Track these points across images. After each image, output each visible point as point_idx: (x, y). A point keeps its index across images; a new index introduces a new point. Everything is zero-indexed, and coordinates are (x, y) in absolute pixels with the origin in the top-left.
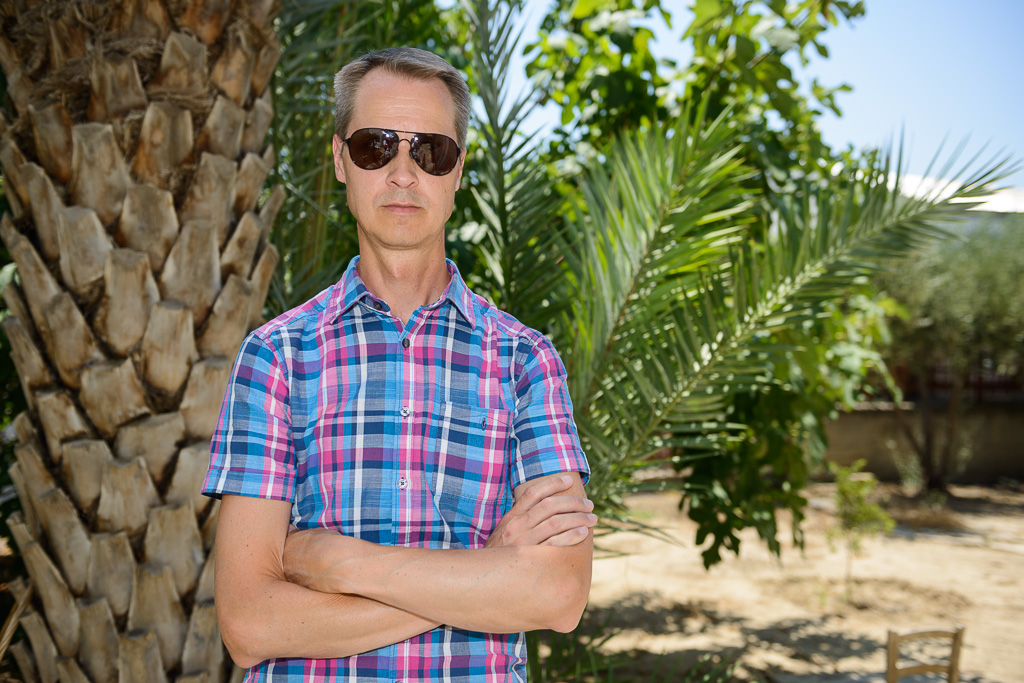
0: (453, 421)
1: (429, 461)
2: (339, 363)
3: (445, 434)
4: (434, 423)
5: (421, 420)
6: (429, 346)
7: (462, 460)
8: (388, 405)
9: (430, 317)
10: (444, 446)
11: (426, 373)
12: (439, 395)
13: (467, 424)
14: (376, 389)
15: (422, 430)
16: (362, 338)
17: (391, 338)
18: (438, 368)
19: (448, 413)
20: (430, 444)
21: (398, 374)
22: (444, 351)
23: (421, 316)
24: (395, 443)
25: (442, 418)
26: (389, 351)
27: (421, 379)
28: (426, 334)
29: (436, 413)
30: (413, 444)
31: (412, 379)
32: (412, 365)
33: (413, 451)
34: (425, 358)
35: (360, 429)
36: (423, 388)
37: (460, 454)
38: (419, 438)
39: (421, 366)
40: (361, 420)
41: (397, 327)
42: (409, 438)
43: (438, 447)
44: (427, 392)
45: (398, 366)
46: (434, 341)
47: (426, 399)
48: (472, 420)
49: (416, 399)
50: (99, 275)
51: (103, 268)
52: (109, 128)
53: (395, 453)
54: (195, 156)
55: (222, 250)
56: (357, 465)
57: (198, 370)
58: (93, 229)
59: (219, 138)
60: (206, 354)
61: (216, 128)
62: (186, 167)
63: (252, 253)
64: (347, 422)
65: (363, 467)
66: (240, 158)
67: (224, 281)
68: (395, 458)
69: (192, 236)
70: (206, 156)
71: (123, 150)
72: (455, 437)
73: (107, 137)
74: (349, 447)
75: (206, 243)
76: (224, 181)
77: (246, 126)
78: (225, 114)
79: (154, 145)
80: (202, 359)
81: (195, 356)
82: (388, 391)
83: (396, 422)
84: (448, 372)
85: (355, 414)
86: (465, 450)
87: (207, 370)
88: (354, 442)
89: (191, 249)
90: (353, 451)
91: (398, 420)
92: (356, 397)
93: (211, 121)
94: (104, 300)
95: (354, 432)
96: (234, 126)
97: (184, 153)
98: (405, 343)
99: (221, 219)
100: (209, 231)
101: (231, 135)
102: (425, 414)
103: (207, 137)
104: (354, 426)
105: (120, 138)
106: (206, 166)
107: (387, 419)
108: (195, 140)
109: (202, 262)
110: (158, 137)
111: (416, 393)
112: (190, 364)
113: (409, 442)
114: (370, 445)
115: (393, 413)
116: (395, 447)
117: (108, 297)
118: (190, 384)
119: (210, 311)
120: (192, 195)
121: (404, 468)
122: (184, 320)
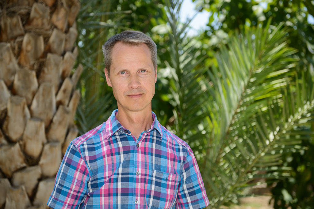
0: (156, 177)
1: (147, 193)
2: (112, 155)
3: (154, 183)
4: (149, 178)
5: (144, 177)
6: (146, 147)
7: (159, 193)
8: (131, 170)
9: (147, 135)
10: (153, 187)
11: (145, 157)
12: (150, 167)
13: (161, 179)
14: (126, 164)
15: (144, 181)
16: (120, 144)
17: (131, 143)
18: (150, 156)
19: (154, 175)
20: (148, 186)
21: (135, 158)
22: (152, 149)
23: (144, 135)
24: (134, 186)
25: (152, 176)
26: (131, 149)
27: (144, 160)
28: (145, 142)
29: (150, 174)
30: (141, 186)
31: (140, 160)
32: (140, 155)
33: (141, 189)
34: (145, 152)
35: (120, 180)
36: (144, 163)
37: (159, 191)
38: (143, 184)
39: (143, 155)
40: (120, 176)
41: (134, 139)
42: (139, 184)
43: (151, 188)
44: (146, 166)
45: (135, 155)
46: (148, 145)
47: (146, 169)
48: (163, 177)
49: (142, 168)
50: (5, 107)
51: (6, 104)
52: (9, 45)
53: (134, 190)
54: (45, 55)
55: (56, 94)
56: (118, 195)
57: (47, 147)
58: (2, 88)
59: (55, 47)
60: (50, 140)
61: (53, 42)
62: (41, 60)
63: (69, 95)
64: (115, 177)
65: (121, 196)
66: (63, 55)
67: (57, 108)
68: (134, 192)
69: (44, 90)
70: (49, 55)
71: (15, 54)
72: (157, 184)
73: (8, 49)
74: (115, 187)
75: (50, 92)
76: (57, 65)
77: (66, 40)
78: (57, 36)
79: (27, 51)
80: (48, 142)
81: (45, 141)
82: (130, 165)
83: (134, 177)
84: (154, 157)
85: (118, 174)
86: (160, 189)
87: (51, 147)
88: (117, 186)
89: (43, 95)
90: (117, 189)
91: (135, 176)
92: (119, 168)
93: (52, 39)
94: (7, 118)
95: (117, 181)
96: (61, 41)
97: (40, 54)
98: (138, 146)
99: (56, 81)
100: (51, 87)
101: (60, 45)
102: (146, 175)
103: (50, 47)
104: (117, 179)
105: (13, 49)
106: (49, 59)
107: (130, 176)
108: (45, 48)
109: (48, 101)
110: (29, 48)
111: (142, 166)
112: (43, 145)
113: (139, 186)
114: (124, 187)
115: (133, 174)
116: (134, 188)
117: (9, 117)
118: (43, 153)
119: (51, 121)
120: (44, 72)
121: (138, 196)
122: (41, 126)
